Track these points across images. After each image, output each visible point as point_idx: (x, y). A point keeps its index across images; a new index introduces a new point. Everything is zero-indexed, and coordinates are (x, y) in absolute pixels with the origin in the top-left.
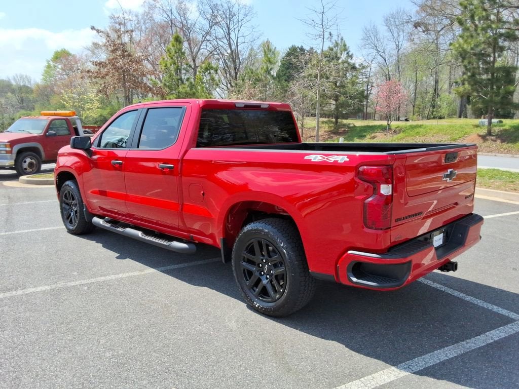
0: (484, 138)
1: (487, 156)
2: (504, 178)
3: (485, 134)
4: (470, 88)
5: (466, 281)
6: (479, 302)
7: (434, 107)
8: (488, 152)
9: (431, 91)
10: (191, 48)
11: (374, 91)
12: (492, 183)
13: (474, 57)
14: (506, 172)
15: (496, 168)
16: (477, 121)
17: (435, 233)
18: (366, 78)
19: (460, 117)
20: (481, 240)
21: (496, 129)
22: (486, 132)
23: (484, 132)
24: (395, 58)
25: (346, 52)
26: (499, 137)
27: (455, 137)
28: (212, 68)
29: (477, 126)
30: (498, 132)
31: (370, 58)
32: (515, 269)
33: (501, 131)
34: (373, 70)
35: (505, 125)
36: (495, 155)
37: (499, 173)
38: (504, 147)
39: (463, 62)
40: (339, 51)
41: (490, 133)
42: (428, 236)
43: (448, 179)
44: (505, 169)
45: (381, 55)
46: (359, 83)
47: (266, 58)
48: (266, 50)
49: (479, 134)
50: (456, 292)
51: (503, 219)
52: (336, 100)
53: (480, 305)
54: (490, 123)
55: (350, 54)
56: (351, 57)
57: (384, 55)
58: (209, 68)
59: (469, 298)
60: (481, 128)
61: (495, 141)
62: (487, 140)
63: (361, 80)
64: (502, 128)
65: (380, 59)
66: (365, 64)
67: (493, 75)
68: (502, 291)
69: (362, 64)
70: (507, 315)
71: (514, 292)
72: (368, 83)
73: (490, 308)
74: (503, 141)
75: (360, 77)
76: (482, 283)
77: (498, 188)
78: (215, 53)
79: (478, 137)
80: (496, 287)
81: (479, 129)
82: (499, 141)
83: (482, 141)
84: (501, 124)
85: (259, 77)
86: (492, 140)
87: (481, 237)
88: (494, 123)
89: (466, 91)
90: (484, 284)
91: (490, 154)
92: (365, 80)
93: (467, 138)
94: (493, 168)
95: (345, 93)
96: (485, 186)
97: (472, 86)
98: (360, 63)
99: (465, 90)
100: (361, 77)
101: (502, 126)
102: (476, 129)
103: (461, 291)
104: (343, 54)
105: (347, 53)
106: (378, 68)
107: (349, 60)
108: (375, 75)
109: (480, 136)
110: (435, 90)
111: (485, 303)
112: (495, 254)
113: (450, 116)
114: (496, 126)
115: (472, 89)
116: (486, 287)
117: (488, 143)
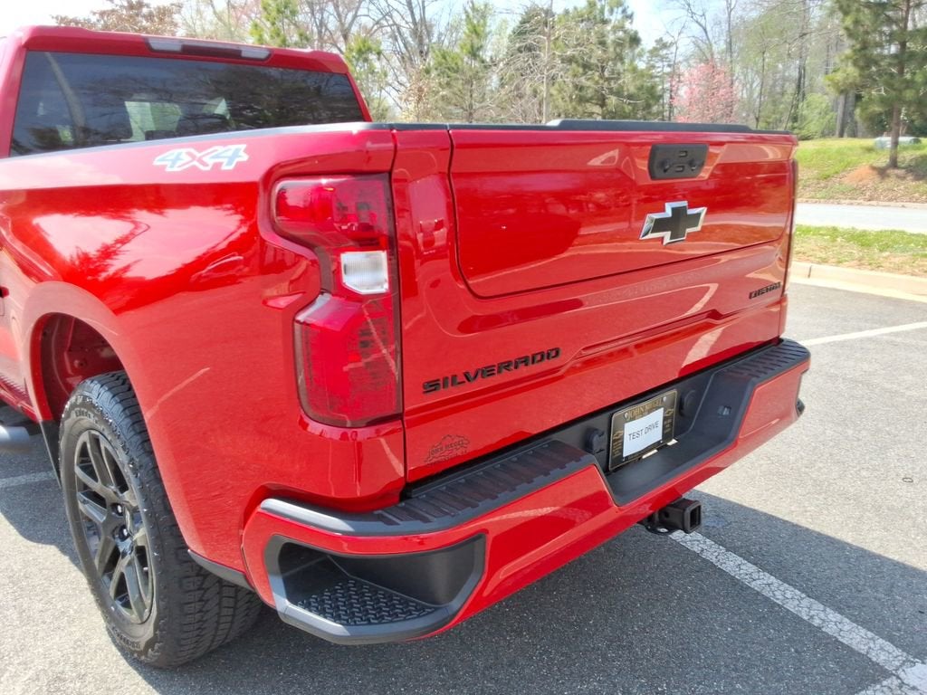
0: (882, 173)
1: (887, 208)
2: (912, 249)
3: (884, 165)
4: (856, 74)
5: (770, 518)
6: (789, 595)
7: (795, 119)
8: (890, 200)
9: (791, 88)
10: (339, 15)
11: (683, 91)
12: (886, 258)
13: (867, 11)
14: (918, 235)
15: (897, 229)
16: (870, 142)
17: (625, 412)
18: (669, 66)
19: (841, 135)
20: (802, 417)
21: (907, 156)
22: (888, 160)
23: (883, 160)
24: (725, 27)
25: (620, 9)
26: (911, 171)
27: (827, 173)
28: (370, 50)
29: (870, 150)
30: (911, 160)
31: (677, 27)
32: (908, 480)
33: (916, 159)
34: (682, 50)
35: (924, 147)
36: (903, 206)
37: (903, 238)
38: (921, 189)
39: (843, 21)
40: (607, 8)
41: (894, 163)
42: (599, 422)
43: (667, 235)
44: (915, 231)
45: (697, 22)
46: (657, 77)
47: (470, 27)
48: (469, 10)
49: (874, 165)
50: (732, 556)
51: (899, 340)
52: (603, 105)
53: (790, 606)
54: (896, 143)
55: (629, 12)
56: (630, 17)
57: (703, 22)
58: (363, 49)
59: (762, 581)
60: (877, 153)
61: (903, 178)
62: (888, 176)
63: (659, 70)
64: (919, 153)
65: (696, 30)
66: (667, 39)
67: (903, 45)
68: (864, 554)
69: (661, 39)
70: (863, 649)
71: (896, 558)
72: (671, 75)
73: (816, 622)
74: (918, 178)
75: (657, 65)
76: (811, 527)
77: (898, 269)
78: (384, 23)
79: (871, 171)
80: (849, 541)
81: (873, 155)
82: (910, 177)
83: (877, 179)
84: (916, 145)
85: (456, 64)
86: (898, 177)
87: (800, 408)
88: (904, 142)
89: (850, 80)
90: (817, 529)
91: (892, 203)
92: (667, 70)
93: (850, 174)
94: (890, 229)
95: (618, 94)
96: (870, 264)
97: (862, 69)
98: (658, 38)
99: (847, 78)
100: (660, 64)
101: (919, 149)
102: (867, 155)
103: (747, 555)
104: (614, 14)
105: (624, 11)
106: (692, 46)
107: (627, 25)
108: (687, 60)
109: (874, 168)
110: (799, 87)
111: (806, 602)
112: (864, 433)
113: (825, 134)
114: (905, 149)
115: (860, 75)
116: (822, 538)
117: (890, 183)
